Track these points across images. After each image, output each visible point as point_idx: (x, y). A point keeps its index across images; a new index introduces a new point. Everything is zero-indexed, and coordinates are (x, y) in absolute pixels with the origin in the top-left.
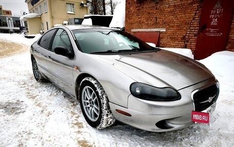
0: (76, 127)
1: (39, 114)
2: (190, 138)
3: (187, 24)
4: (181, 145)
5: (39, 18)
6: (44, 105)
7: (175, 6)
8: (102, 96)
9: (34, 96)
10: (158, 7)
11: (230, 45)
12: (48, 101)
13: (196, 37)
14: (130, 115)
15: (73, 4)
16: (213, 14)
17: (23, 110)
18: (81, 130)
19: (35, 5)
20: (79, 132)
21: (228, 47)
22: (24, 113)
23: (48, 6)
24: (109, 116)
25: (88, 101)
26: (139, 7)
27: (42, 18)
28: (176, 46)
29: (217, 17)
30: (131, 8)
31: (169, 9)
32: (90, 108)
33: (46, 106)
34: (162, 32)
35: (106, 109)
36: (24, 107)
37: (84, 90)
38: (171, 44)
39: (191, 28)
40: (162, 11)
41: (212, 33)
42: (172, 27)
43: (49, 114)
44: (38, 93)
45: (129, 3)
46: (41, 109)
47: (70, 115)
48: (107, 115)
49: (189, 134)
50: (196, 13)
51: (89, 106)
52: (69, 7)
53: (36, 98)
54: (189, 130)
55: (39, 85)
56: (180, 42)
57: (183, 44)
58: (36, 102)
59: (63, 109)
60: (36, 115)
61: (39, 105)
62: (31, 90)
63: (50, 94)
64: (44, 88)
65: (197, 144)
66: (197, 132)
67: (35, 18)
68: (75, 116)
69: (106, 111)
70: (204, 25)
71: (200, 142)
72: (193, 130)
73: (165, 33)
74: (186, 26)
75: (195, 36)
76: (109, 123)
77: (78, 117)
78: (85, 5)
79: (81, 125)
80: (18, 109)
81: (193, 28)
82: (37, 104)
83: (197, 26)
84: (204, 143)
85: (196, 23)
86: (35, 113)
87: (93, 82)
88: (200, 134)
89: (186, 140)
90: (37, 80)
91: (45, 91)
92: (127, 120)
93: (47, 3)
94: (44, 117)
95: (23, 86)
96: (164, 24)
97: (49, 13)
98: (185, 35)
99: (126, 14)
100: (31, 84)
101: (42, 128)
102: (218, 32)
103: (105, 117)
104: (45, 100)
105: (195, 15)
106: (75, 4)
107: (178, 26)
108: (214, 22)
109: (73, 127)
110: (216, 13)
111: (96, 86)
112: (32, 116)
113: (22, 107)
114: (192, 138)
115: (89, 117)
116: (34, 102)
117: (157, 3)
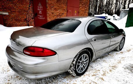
3: (25, 11)
13: (33, 20)
16: (39, 8)
28: (21, 25)
29: (41, 10)
38: (17, 24)
39: (29, 14)
41: (41, 17)
42: (14, 12)
50: (29, 6)
56: (24, 23)
57: (26, 23)
74: (25, 13)
83: (32, 13)
98: (26, 18)
107: (19, 12)
108: (40, 12)
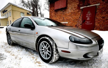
0: (37, 63)
1: (14, 59)
2: (95, 64)
3: (77, 20)
4: (92, 67)
5: (7, 19)
6: (16, 55)
7: (71, 13)
8: (53, 44)
9: (9, 51)
10: (64, 13)
11: (96, 28)
12: (18, 53)
14: (70, 52)
15: (24, 13)
16: (87, 16)
17: (4, 58)
18: (40, 64)
19: (4, 13)
20: (39, 65)
21: (95, 29)
22: (6, 59)
23: (11, 13)
24: (57, 55)
25: (43, 50)
26: (55, 13)
27: (8, 19)
29: (89, 17)
30: (52, 14)
31: (69, 14)
32: (45, 53)
33: (18, 56)
34: (66, 24)
35: (55, 51)
36: (5, 57)
37: (41, 44)
40: (66, 15)
41: (88, 23)
42: (71, 21)
43: (20, 59)
44: (11, 50)
45: (51, 12)
46: (15, 57)
47: (32, 58)
48: (56, 54)
49: (94, 63)
51: (44, 52)
52: (22, 14)
53: (11, 52)
54: (93, 61)
55: (11, 47)
58: (12, 54)
59: (27, 56)
60: (13, 60)
61: (13, 55)
62: (7, 49)
63: (18, 50)
64: (14, 48)
65: (99, 67)
66: (97, 61)
67: (4, 19)
68: (35, 59)
69: (55, 52)
70: (84, 20)
71: (100, 65)
72: (95, 61)
73: (68, 24)
75: (81, 25)
76: (56, 59)
77: (36, 59)
78: (29, 14)
79: (40, 63)
80: (2, 58)
81: (80, 21)
82: (12, 55)
84: (102, 65)
85: (81, 19)
86: (12, 59)
87: (47, 38)
88: (99, 62)
89: (94, 65)
90: (9, 44)
91: (15, 49)
92: (68, 55)
93: (11, 12)
94: (18, 60)
95: (2, 47)
96: (67, 20)
97: (12, 16)
98: (76, 24)
99: (50, 16)
100: (6, 47)
101: (18, 65)
102: (90, 23)
103: (55, 56)
104: (16, 53)
105: (80, 16)
106: (25, 13)
107: (73, 21)
108: (88, 19)
109: (35, 64)
110: (89, 15)
111: (49, 40)
112: (11, 60)
113: (4, 57)
114: (96, 64)
115: (44, 58)
116: (10, 54)
117: (63, 12)
